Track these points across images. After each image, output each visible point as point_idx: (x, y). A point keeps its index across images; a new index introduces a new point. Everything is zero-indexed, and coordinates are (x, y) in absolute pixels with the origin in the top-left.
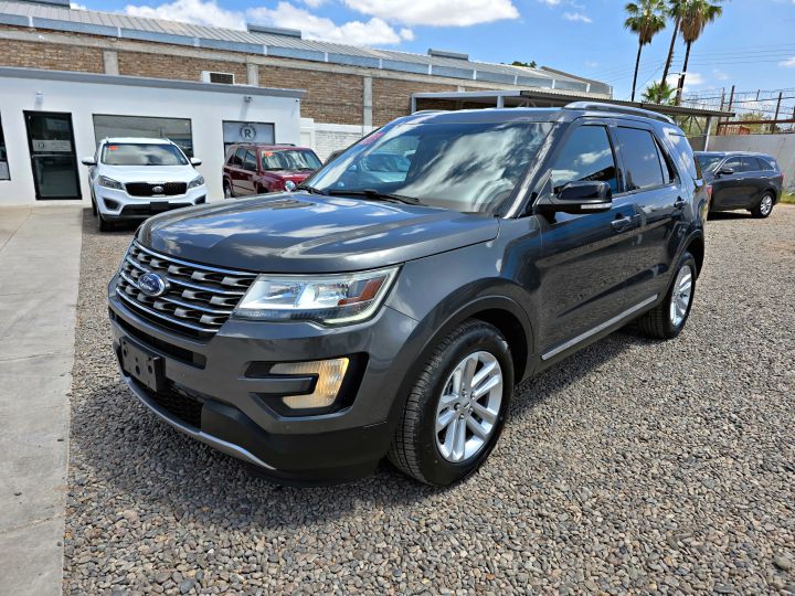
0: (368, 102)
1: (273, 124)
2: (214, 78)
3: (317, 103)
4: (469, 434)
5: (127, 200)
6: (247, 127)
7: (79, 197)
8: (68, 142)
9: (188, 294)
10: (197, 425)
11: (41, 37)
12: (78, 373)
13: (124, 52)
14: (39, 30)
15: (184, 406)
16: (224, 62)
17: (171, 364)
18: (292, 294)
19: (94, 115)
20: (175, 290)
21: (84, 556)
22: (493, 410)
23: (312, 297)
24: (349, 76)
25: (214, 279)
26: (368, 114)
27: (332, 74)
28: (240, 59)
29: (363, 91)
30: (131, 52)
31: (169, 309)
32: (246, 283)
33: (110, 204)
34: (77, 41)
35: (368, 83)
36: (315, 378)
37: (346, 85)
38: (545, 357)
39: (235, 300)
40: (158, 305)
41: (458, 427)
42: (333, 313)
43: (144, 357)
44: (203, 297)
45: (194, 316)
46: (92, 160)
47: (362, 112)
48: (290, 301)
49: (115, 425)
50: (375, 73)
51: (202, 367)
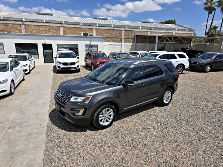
0: (123, 37)
1: (97, 45)
2: (84, 34)
3: (110, 37)
4: (107, 121)
5: (62, 66)
6: (91, 46)
7: (53, 63)
8: (51, 50)
9: (64, 98)
10: (64, 116)
11: (47, 24)
12: (50, 106)
13: (65, 27)
14: (46, 23)
15: (63, 113)
16: (88, 28)
17: (61, 107)
18: (77, 99)
19: (57, 44)
20: (62, 97)
21: (49, 133)
22: (112, 118)
23: (80, 99)
24: (119, 30)
25: (67, 96)
26: (123, 40)
27: (114, 30)
28: (91, 27)
29: (122, 34)
30: (66, 27)
31: (62, 99)
32: (72, 97)
33: (59, 67)
34: (54, 25)
35: (123, 32)
36: (79, 111)
37: (117, 32)
38: (124, 109)
39: (70, 99)
40: (60, 99)
41: (104, 120)
42: (82, 102)
43: (58, 106)
44: (66, 98)
45: (64, 101)
46: (56, 57)
47: (122, 39)
48: (77, 100)
49: (55, 115)
50: (125, 29)
51: (65, 108)
